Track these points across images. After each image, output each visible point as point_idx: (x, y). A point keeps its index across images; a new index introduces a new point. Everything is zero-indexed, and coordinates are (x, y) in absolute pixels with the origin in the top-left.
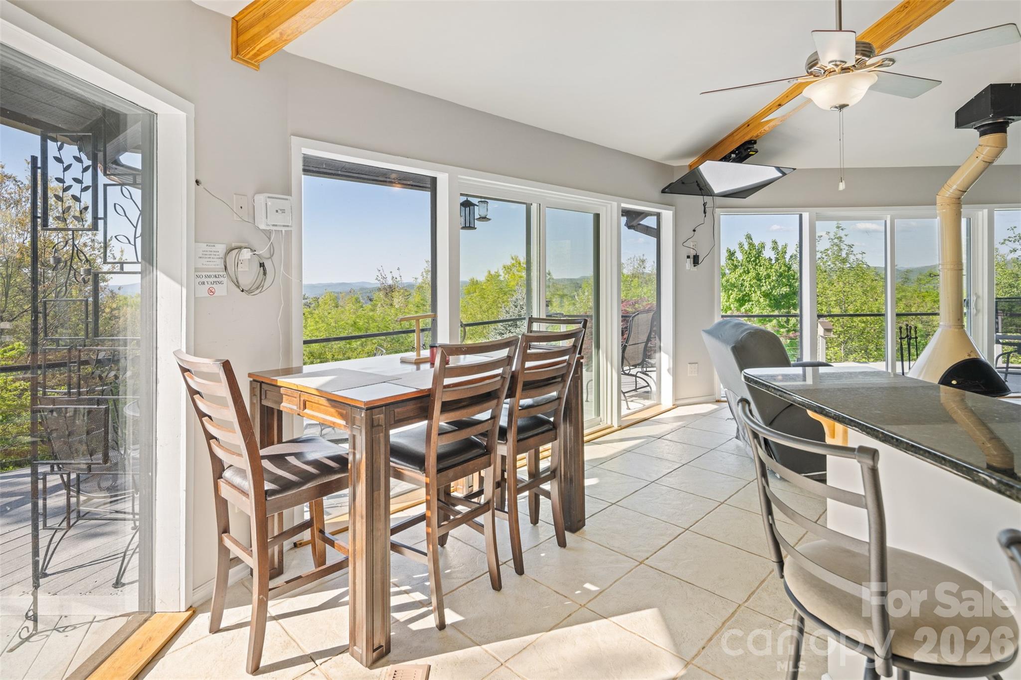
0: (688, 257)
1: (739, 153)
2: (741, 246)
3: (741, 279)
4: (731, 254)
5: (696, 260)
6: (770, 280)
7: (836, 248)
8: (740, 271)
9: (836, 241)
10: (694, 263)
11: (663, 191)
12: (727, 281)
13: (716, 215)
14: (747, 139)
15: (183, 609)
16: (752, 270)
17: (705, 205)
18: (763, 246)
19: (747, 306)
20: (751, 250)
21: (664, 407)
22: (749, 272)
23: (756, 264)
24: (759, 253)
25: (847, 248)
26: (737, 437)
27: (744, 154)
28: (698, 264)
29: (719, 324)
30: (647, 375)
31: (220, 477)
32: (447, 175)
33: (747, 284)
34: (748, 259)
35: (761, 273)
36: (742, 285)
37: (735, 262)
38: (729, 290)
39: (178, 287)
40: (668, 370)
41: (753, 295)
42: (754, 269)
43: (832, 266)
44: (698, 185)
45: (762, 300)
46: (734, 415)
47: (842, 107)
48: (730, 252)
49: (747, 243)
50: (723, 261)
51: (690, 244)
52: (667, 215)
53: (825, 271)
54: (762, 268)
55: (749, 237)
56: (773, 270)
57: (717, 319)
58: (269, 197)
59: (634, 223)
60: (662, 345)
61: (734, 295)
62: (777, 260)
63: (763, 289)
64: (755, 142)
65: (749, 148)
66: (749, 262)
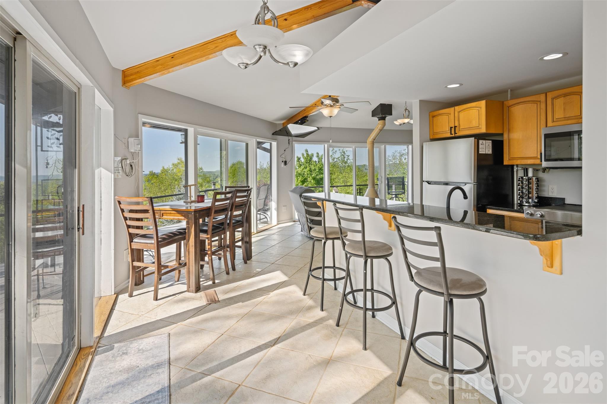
0: (283, 162)
1: (302, 120)
2: (303, 155)
3: (303, 171)
4: (299, 159)
5: (285, 163)
6: (316, 171)
7: (342, 157)
8: (302, 167)
9: (343, 153)
10: (285, 164)
11: (273, 134)
12: (297, 172)
13: (293, 144)
14: (305, 115)
15: (113, 293)
16: (308, 167)
17: (289, 140)
18: (313, 155)
19: (306, 184)
20: (307, 157)
21: (273, 225)
22: (307, 168)
23: (310, 164)
24: (311, 158)
25: (347, 157)
26: (301, 231)
27: (304, 121)
28: (286, 164)
29: (295, 188)
30: (265, 213)
31: (132, 242)
32: (193, 129)
33: (306, 173)
34: (306, 161)
35: (312, 168)
36: (304, 174)
37: (301, 163)
38: (298, 176)
39: (110, 174)
40: (275, 209)
41: (309, 179)
42: (309, 166)
43: (341, 165)
44: (286, 132)
45: (312, 181)
46: (300, 223)
47: (330, 117)
48: (298, 158)
49: (306, 154)
50: (296, 163)
51: (283, 156)
52: (274, 144)
53: (338, 167)
54: (312, 166)
55: (307, 151)
56: (317, 167)
57: (294, 186)
58: (135, 139)
59: (259, 146)
60: (272, 198)
61: (300, 179)
62: (319, 162)
63: (313, 176)
64: (307, 117)
65: (305, 119)
66: (306, 163)
